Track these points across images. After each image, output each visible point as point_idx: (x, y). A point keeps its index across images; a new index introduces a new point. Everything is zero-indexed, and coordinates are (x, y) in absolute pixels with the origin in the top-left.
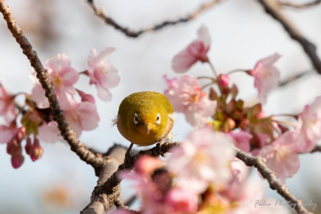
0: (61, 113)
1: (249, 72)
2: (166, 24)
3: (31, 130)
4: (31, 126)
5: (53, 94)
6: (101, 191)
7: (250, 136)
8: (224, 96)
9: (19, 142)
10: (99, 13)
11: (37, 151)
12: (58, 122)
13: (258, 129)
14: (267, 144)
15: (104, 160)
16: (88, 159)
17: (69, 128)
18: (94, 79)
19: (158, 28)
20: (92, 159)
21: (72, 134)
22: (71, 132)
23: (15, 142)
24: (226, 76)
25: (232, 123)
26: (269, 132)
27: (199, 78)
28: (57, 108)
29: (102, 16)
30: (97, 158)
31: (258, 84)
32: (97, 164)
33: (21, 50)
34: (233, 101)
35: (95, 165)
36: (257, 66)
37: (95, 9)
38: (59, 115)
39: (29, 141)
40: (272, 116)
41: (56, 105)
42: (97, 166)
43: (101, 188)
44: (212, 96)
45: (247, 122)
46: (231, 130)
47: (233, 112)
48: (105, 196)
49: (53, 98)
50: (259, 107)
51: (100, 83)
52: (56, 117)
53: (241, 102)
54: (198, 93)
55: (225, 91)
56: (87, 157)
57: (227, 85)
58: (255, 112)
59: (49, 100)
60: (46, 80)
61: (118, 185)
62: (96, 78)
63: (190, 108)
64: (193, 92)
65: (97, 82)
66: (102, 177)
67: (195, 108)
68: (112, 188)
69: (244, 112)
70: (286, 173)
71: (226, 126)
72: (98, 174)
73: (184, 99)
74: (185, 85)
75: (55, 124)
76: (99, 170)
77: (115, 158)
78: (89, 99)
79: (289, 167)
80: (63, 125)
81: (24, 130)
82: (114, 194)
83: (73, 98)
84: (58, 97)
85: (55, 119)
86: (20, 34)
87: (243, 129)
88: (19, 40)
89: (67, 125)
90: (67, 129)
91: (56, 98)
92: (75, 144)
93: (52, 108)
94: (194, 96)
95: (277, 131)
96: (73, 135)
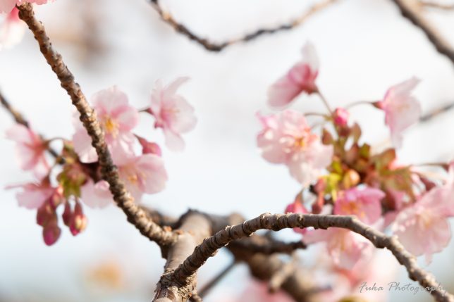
0: (114, 170)
1: (377, 105)
2: (261, 32)
3: (71, 190)
4: (71, 185)
5: (103, 142)
6: (170, 283)
7: (382, 194)
8: (342, 139)
9: (54, 208)
10: (166, 17)
11: (79, 221)
12: (110, 182)
13: (391, 185)
14: (405, 205)
15: (173, 235)
16: (152, 234)
17: (124, 190)
18: (160, 121)
19: (249, 38)
20: (157, 234)
21: (129, 199)
22: (127, 195)
23: (48, 208)
24: (344, 110)
25: (354, 176)
26: (407, 189)
27: (307, 115)
28: (107, 162)
29: (170, 21)
30: (164, 233)
31: (389, 120)
32: (164, 241)
33: (59, 82)
34: (355, 146)
35: (161, 242)
36: (387, 94)
37: (161, 13)
38: (111, 173)
39: (67, 207)
40: (411, 166)
41: (108, 158)
42: (164, 244)
43: (170, 278)
44: (326, 139)
45: (376, 174)
46: (353, 187)
47: (355, 162)
48: (175, 289)
49: (103, 148)
50: (391, 153)
51: (169, 126)
52: (107, 175)
53: (367, 147)
54: (306, 134)
55: (344, 132)
56: (150, 231)
57: (346, 123)
58: (386, 161)
59: (97, 151)
60: (93, 124)
61: (194, 274)
62: (164, 118)
63: (295, 157)
64: (298, 134)
65: (165, 124)
66: (171, 261)
67: (303, 156)
68: (185, 278)
69: (371, 161)
70: (434, 246)
71: (347, 181)
72: (165, 255)
73: (286, 145)
74: (288, 125)
75: (105, 186)
76: (167, 249)
77: (189, 232)
78: (154, 149)
79: (437, 238)
80: (117, 187)
81: (61, 191)
82: (188, 286)
83: (130, 148)
84: (109, 147)
85: (105, 178)
86: (57, 60)
87: (370, 185)
88: (56, 69)
89: (121, 187)
90: (122, 192)
91: (106, 148)
92: (134, 214)
93: (101, 162)
94: (300, 140)
95: (418, 186)
96: (131, 200)
